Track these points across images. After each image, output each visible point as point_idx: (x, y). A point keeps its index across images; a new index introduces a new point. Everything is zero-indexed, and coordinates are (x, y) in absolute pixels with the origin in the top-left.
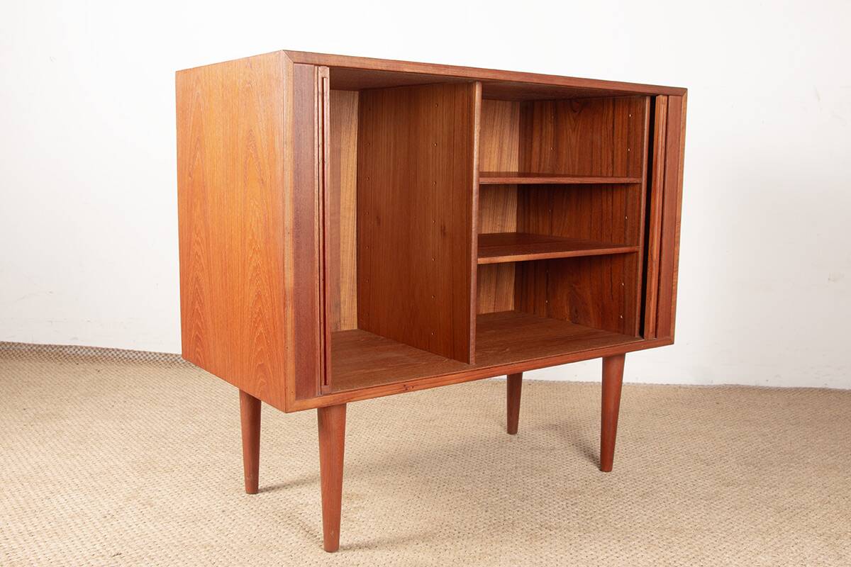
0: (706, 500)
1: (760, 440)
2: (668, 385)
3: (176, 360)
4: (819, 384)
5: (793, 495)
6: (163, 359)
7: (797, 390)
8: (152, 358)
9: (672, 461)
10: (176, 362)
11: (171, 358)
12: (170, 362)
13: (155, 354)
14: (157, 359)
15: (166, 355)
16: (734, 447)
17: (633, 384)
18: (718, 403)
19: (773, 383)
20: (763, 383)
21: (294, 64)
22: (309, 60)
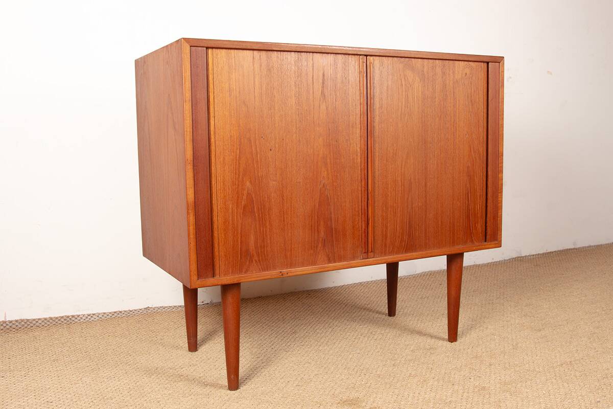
21: (191, 47)
22: (201, 44)
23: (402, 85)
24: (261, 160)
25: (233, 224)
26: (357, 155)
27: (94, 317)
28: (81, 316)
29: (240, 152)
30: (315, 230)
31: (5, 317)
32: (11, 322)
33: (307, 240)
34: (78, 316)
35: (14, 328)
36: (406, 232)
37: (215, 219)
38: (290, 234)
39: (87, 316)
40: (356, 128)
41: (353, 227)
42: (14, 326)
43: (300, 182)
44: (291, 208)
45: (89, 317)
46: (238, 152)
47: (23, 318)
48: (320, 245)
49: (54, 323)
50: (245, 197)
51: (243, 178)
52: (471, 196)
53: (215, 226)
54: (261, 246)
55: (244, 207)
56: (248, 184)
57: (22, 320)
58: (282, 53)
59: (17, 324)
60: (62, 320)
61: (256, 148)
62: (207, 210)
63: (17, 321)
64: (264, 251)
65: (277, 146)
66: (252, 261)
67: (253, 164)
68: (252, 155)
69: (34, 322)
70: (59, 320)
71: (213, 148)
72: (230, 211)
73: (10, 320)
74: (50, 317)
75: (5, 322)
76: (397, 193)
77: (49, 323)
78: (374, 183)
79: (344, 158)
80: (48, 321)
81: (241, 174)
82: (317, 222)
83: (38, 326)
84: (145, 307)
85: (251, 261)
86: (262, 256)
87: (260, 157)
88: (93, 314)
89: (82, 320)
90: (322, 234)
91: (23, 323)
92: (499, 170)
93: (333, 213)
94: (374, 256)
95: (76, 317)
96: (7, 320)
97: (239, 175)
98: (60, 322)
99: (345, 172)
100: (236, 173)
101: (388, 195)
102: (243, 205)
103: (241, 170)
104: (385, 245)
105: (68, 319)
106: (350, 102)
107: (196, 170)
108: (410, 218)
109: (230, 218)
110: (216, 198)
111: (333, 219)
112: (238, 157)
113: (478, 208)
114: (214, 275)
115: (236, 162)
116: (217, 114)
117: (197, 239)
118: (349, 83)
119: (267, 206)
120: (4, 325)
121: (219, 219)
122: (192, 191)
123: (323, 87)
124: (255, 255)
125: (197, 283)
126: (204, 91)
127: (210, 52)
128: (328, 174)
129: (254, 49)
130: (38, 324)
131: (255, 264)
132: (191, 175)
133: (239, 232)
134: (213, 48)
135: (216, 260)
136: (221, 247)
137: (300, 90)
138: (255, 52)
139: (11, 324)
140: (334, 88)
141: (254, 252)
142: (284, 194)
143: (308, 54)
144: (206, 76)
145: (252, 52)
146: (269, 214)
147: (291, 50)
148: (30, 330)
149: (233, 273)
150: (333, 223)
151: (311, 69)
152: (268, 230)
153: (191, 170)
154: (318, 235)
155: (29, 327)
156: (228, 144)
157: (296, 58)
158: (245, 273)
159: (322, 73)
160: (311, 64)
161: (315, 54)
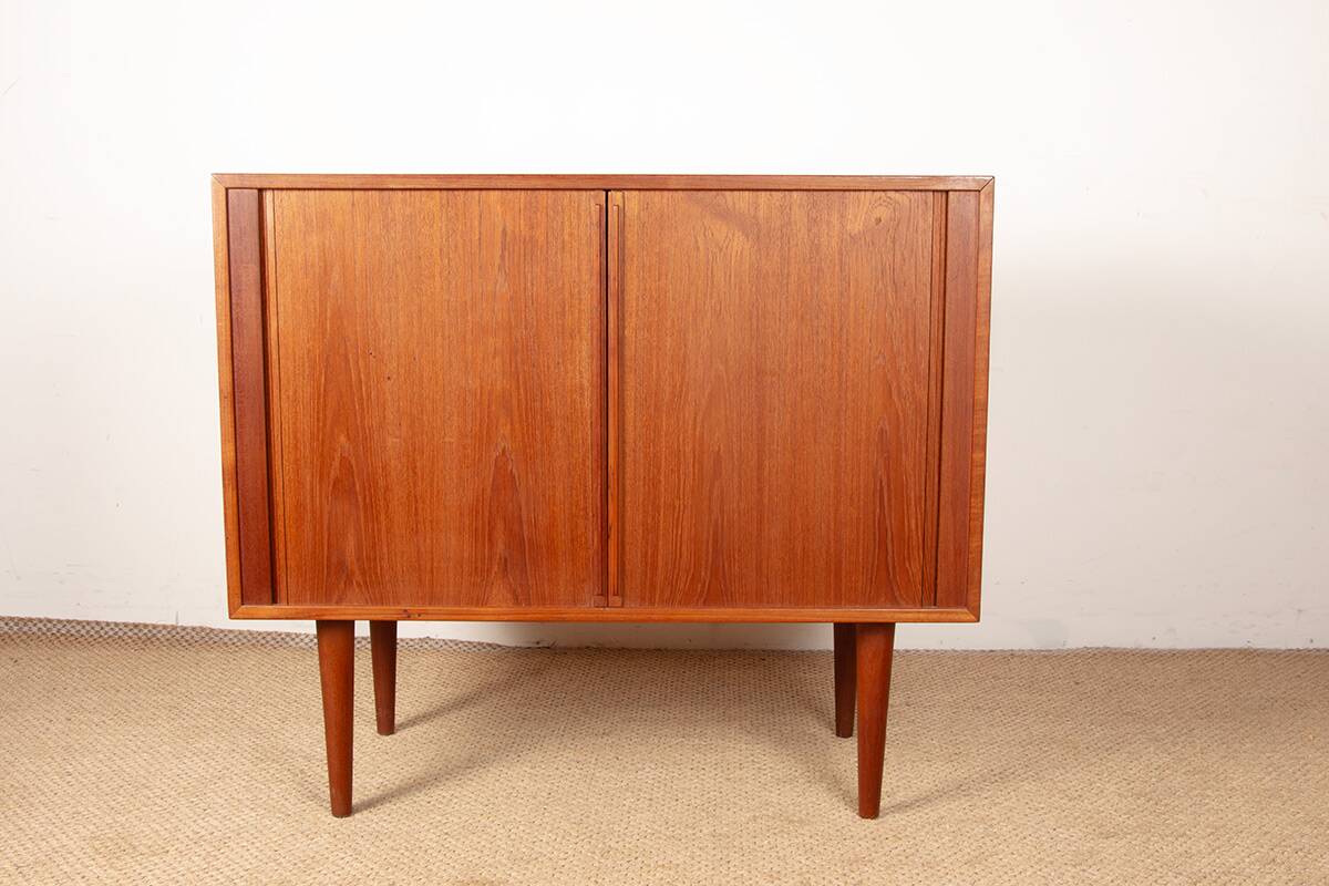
0: (1075, 866)
1: (1152, 749)
2: (992, 651)
3: (154, 635)
4: (1238, 643)
5: (1214, 851)
6: (130, 634)
7: (1204, 654)
8: (111, 633)
9: (1012, 793)
10: (154, 639)
11: (146, 631)
12: (144, 638)
13: (116, 624)
14: (121, 634)
15: (136, 626)
16: (1109, 764)
17: (936, 651)
18: (1077, 684)
19: (1164, 643)
20: (1147, 643)
21: (227, 189)
22: (247, 184)
23: (698, 248)
24: (369, 396)
25: (313, 512)
26: (582, 395)
28: (302, 637)
29: (325, 381)
30: (483, 538)
31: (178, 618)
32: (184, 629)
33: (466, 555)
35: (187, 641)
36: (707, 561)
37: (278, 498)
38: (428, 541)
40: (581, 339)
41: (572, 540)
42: (188, 637)
43: (451, 443)
44: (432, 494)
46: (323, 380)
48: (496, 568)
49: (254, 641)
50: (336, 463)
51: (332, 430)
52: (889, 500)
53: (279, 512)
54: (368, 558)
55: (334, 484)
56: (343, 439)
57: (203, 629)
58: (413, 192)
59: (193, 633)
60: (269, 638)
61: (359, 374)
62: (259, 482)
63: (194, 629)
64: (375, 568)
65: (402, 371)
66: (351, 584)
67: (353, 401)
68: (351, 386)
69: (221, 635)
70: (264, 638)
71: (274, 371)
72: (308, 488)
73: (184, 625)
75: (174, 628)
76: (682, 477)
77: (245, 641)
78: (624, 452)
79: (551, 399)
80: (245, 637)
81: (328, 422)
82: (489, 523)
83: (226, 643)
84: (422, 637)
85: (349, 582)
86: (370, 576)
87: (367, 390)
89: (301, 644)
90: (500, 547)
91: (202, 634)
92: (975, 443)
93: (523, 508)
94: (623, 604)
95: (294, 636)
96: (180, 625)
97: (324, 425)
98: (263, 642)
99: (552, 427)
100: (318, 419)
101: (660, 482)
102: (332, 479)
103: (329, 414)
104: (653, 585)
105: (279, 639)
106: (567, 286)
107: (240, 409)
108: (715, 533)
109: (308, 501)
110: (280, 463)
111: (524, 518)
112: (322, 389)
113: (913, 527)
114: (274, 601)
115: (319, 399)
116: (281, 309)
117: (242, 533)
118: (563, 248)
119: (381, 483)
120: (174, 633)
121: (287, 500)
122: (231, 447)
123: (502, 257)
124: (357, 572)
125: (240, 610)
126: (254, 269)
127: (268, 196)
128: (513, 430)
129: (351, 187)
130: (226, 640)
131: (357, 590)
132: (229, 417)
133: (325, 527)
134: (273, 189)
135: (281, 573)
136: (289, 551)
137: (452, 263)
138: (356, 193)
139: (183, 633)
140: (528, 258)
141: (356, 568)
142: (418, 464)
143: (469, 193)
144: (257, 240)
145: (350, 193)
146: (385, 499)
147: (428, 187)
148: (208, 648)
149: (312, 600)
150: (525, 527)
151: (477, 223)
152: (384, 529)
153: (229, 409)
154: (491, 548)
155: (211, 642)
156: (303, 365)
157: (444, 201)
158: (337, 603)
159: (501, 229)
160: (477, 213)
161: (484, 193)
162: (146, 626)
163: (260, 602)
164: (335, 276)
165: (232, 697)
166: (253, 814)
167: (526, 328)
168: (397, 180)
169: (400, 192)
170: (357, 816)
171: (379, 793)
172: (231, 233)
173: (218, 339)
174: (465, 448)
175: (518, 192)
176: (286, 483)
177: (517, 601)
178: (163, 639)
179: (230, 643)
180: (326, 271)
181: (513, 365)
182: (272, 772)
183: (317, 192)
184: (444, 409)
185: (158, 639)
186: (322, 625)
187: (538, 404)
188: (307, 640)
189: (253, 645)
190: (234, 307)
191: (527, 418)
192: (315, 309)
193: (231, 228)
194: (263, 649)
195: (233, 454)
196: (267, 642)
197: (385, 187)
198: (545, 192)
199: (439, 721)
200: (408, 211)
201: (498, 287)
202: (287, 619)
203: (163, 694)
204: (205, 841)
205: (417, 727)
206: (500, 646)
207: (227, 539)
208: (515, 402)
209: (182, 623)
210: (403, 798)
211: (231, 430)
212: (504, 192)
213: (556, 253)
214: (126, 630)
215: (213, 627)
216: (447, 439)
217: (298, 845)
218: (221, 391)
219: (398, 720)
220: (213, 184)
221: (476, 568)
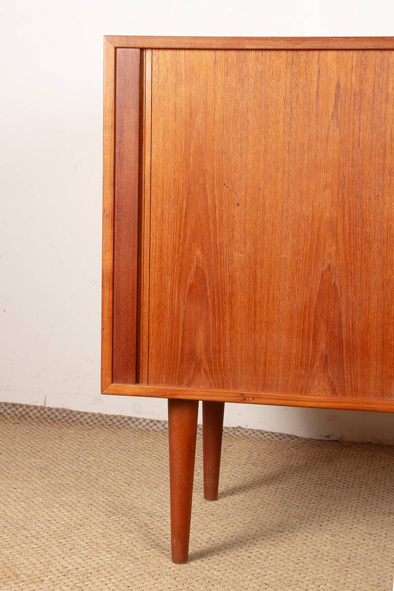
3: (27, 413)
6: (9, 411)
10: (27, 416)
11: (21, 410)
12: (19, 415)
15: (14, 405)
21: (116, 48)
22: (132, 44)
24: (221, 218)
25: (172, 311)
27: (159, 425)
29: (187, 205)
30: (309, 337)
31: (45, 401)
32: (50, 409)
33: (294, 351)
34: (137, 419)
35: (52, 419)
37: (145, 298)
38: (263, 338)
39: (148, 421)
41: (384, 343)
42: (53, 416)
43: (286, 259)
44: (268, 299)
45: (151, 424)
46: (185, 204)
47: (66, 407)
48: (317, 364)
50: (192, 272)
51: (190, 245)
53: (145, 310)
54: (214, 350)
55: (190, 288)
56: (198, 252)
57: (64, 410)
59: (57, 414)
60: (115, 420)
61: (214, 200)
63: (57, 410)
64: (219, 358)
65: (249, 199)
66: (199, 370)
67: (208, 223)
68: (207, 210)
69: (78, 416)
70: (111, 420)
71: (146, 196)
72: (169, 290)
73: (50, 406)
74: (99, 414)
75: (42, 408)
77: (96, 421)
79: (370, 225)
80: (96, 418)
82: (314, 326)
83: (81, 423)
85: (197, 369)
86: (215, 365)
87: (220, 214)
88: (158, 421)
89: (140, 426)
90: (322, 346)
91: (64, 414)
93: (343, 315)
95: (134, 420)
96: (47, 406)
97: (184, 240)
98: (110, 423)
99: (371, 249)
100: (180, 236)
102: (188, 284)
103: (188, 231)
106: (389, 131)
107: (118, 226)
109: (168, 301)
110: (148, 270)
112: (184, 211)
114: (137, 381)
115: (180, 220)
116: (154, 146)
117: (115, 326)
118: (387, 99)
119: (228, 289)
120: (42, 412)
121: (152, 300)
122: (110, 256)
123: (336, 107)
124: (205, 361)
125: (110, 387)
126: (135, 113)
127: (148, 54)
128: (337, 250)
129: (215, 47)
130: (82, 420)
131: (204, 375)
132: (110, 232)
133: (181, 323)
134: (152, 49)
135: (144, 359)
136: (151, 342)
137: (294, 112)
138: (219, 53)
139: (49, 413)
140: (357, 107)
141: (204, 357)
142: (258, 276)
143: (311, 53)
144: (138, 90)
145: (212, 53)
146: (230, 302)
147: (277, 47)
148: (68, 425)
149: (168, 382)
150: (344, 331)
151: (316, 78)
152: (228, 326)
153: (110, 226)
154: (315, 347)
155: (70, 421)
156: (170, 192)
157: (289, 60)
158: (187, 385)
159: (335, 83)
160: (316, 70)
161: (323, 53)
162: (21, 406)
163: (126, 381)
164: (199, 120)
165: (88, 464)
166: (109, 556)
167: (352, 166)
168: (252, 42)
169: (253, 53)
170: (192, 563)
171: (208, 546)
172: (117, 84)
173: (104, 170)
174: (297, 263)
175: (352, 52)
176: (152, 286)
177: (334, 391)
178: (33, 417)
179: (84, 422)
180: (191, 115)
181: (340, 196)
182: (122, 523)
183: (187, 52)
184: (281, 232)
185: (30, 416)
186: (174, 404)
187: (359, 229)
188: (144, 424)
189: (103, 425)
190: (117, 143)
191: (350, 241)
192: (181, 147)
193: (117, 81)
194: (110, 428)
195: (111, 261)
196: (114, 423)
197: (241, 47)
198: (374, 52)
199: (252, 492)
200: (260, 68)
201: (330, 132)
202: (147, 396)
203: (34, 457)
204: (72, 574)
205: (235, 496)
206: (297, 437)
207: (103, 329)
208: (340, 227)
209: (48, 405)
210: (228, 552)
211: (110, 242)
212: (340, 53)
213: (381, 104)
214: (6, 408)
215: (73, 409)
216: (283, 255)
217: (146, 584)
218: (104, 211)
219: (221, 489)
220: (105, 44)
221: (301, 363)
